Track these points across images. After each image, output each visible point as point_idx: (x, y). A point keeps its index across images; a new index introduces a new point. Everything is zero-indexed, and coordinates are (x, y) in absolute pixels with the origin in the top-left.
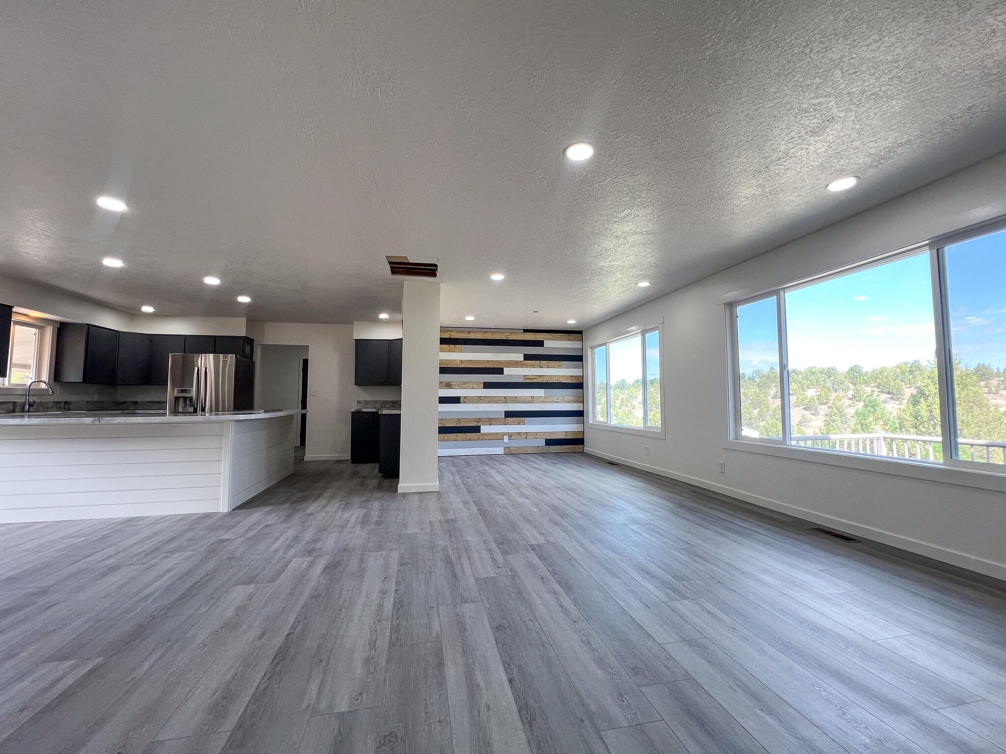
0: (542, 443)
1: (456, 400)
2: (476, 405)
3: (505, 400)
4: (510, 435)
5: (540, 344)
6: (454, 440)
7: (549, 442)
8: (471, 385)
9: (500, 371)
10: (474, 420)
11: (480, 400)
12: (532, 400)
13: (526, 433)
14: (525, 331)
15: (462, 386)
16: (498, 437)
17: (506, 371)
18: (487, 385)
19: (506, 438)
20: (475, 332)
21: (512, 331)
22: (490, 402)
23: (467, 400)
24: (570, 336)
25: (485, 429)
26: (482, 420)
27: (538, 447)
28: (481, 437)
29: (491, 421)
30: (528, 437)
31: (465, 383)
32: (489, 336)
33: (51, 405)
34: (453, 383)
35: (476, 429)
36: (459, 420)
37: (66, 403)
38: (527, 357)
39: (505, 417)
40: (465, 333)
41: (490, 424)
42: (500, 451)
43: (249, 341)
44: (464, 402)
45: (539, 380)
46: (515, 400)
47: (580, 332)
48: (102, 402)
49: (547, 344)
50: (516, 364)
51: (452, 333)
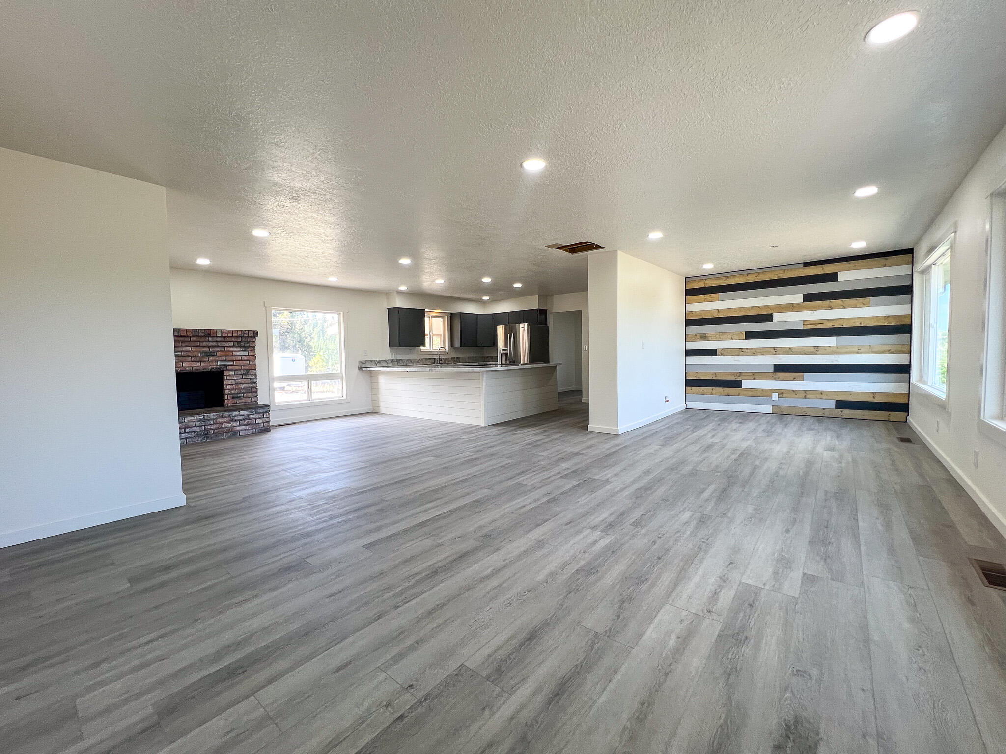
0: (832, 404)
1: (712, 352)
2: (736, 358)
3: (775, 351)
4: (781, 393)
5: (833, 277)
6: (710, 394)
7: (841, 405)
8: (730, 336)
9: (768, 318)
10: (733, 374)
11: (741, 351)
12: (816, 350)
13: (805, 391)
14: (807, 264)
15: (719, 337)
16: (765, 394)
17: (777, 317)
18: (750, 335)
19: (775, 397)
20: (734, 276)
21: (784, 268)
22: (754, 354)
23: (725, 352)
24: (887, 259)
25: (746, 384)
26: (744, 374)
27: (824, 409)
28: (742, 393)
29: (754, 375)
30: (808, 396)
31: (723, 334)
32: (752, 279)
33: (450, 360)
34: (709, 335)
35: (737, 384)
36: (715, 373)
37: (457, 358)
38: (808, 298)
39: (774, 372)
40: (722, 279)
41: (754, 379)
42: (768, 409)
43: (543, 313)
44: (722, 355)
45: (829, 325)
46: (790, 351)
47: (910, 251)
48: (476, 357)
49: (842, 277)
50: (792, 308)
51: (707, 282)
